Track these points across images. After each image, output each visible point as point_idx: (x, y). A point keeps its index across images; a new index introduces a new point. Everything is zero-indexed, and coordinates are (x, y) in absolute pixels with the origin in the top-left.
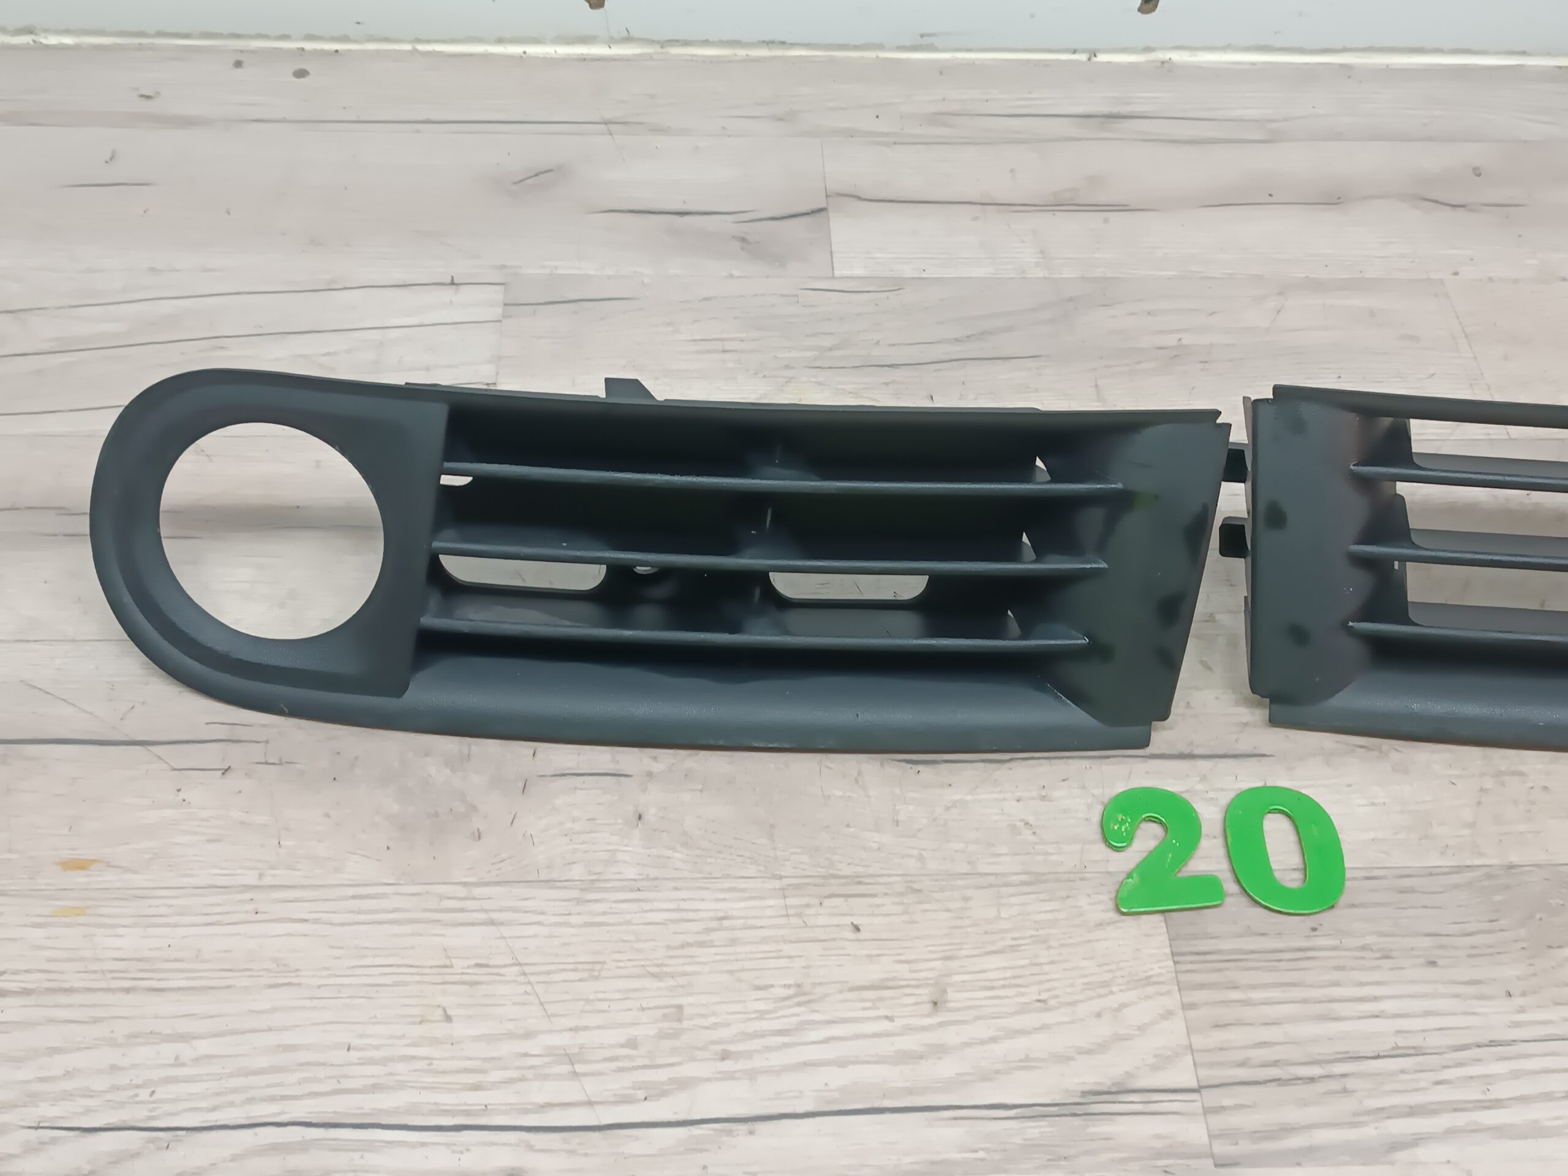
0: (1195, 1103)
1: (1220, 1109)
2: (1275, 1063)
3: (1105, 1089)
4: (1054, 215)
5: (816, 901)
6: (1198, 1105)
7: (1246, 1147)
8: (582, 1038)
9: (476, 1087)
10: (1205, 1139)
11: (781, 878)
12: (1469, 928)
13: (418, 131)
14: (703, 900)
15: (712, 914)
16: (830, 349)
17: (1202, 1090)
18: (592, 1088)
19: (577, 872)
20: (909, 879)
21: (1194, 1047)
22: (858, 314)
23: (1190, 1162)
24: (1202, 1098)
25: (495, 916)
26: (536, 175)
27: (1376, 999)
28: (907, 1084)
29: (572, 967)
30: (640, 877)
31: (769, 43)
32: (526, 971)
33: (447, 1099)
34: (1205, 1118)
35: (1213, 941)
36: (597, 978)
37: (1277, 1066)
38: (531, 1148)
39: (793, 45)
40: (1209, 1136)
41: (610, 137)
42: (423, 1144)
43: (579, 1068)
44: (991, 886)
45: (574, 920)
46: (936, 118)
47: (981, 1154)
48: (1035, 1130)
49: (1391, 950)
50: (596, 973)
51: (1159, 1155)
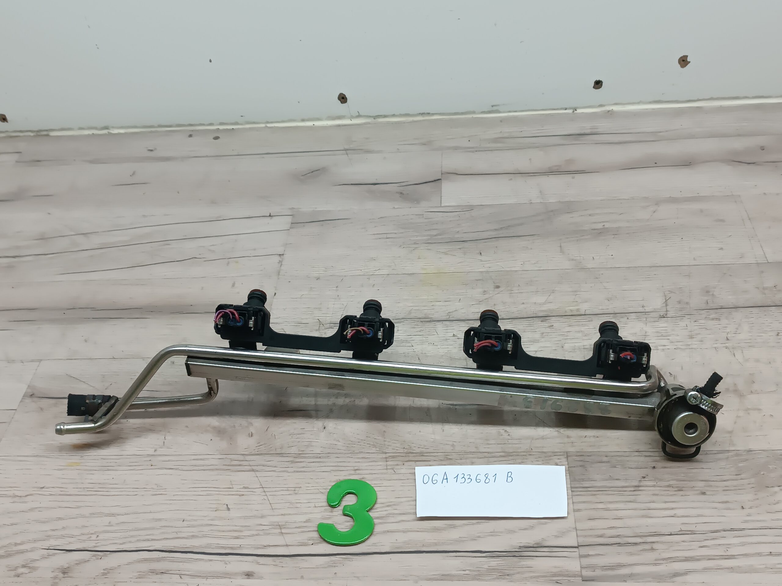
0: (576, 553)
1: (588, 556)
2: (618, 536)
3: (531, 545)
4: (548, 176)
5: (401, 463)
6: (577, 553)
7: (598, 573)
8: (287, 518)
9: (237, 538)
10: (579, 569)
11: (386, 453)
12: (725, 478)
13: (263, 158)
14: (349, 462)
15: (352, 468)
16: (436, 235)
17: (579, 547)
18: (289, 539)
19: (294, 450)
20: (446, 454)
21: (577, 528)
22: (450, 221)
23: (569, 579)
24: (579, 550)
25: (254, 468)
26: (312, 172)
27: (673, 509)
28: (435, 541)
29: (286, 489)
30: (322, 452)
31: (422, 114)
32: (265, 491)
33: (223, 542)
34: (580, 559)
35: (592, 482)
36: (296, 494)
37: (618, 537)
38: (258, 563)
39: (433, 114)
40: (581, 567)
41: (347, 155)
42: (211, 560)
43: (283, 531)
44: (485, 457)
45: (289, 470)
46: (496, 140)
47: (467, 572)
48: (494, 562)
49: (683, 487)
50: (296, 492)
51: (555, 575)
